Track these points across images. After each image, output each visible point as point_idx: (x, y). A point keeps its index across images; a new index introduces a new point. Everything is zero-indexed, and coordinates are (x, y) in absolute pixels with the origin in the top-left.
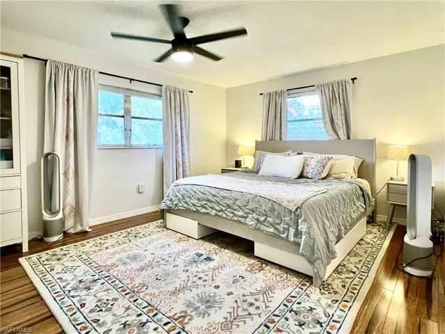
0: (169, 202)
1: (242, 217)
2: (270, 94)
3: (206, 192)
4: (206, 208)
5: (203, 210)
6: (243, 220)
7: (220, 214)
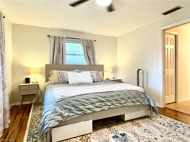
0: (60, 117)
1: (125, 103)
2: (55, 37)
3: (97, 97)
4: (100, 107)
5: (98, 109)
6: (125, 105)
7: (111, 107)
